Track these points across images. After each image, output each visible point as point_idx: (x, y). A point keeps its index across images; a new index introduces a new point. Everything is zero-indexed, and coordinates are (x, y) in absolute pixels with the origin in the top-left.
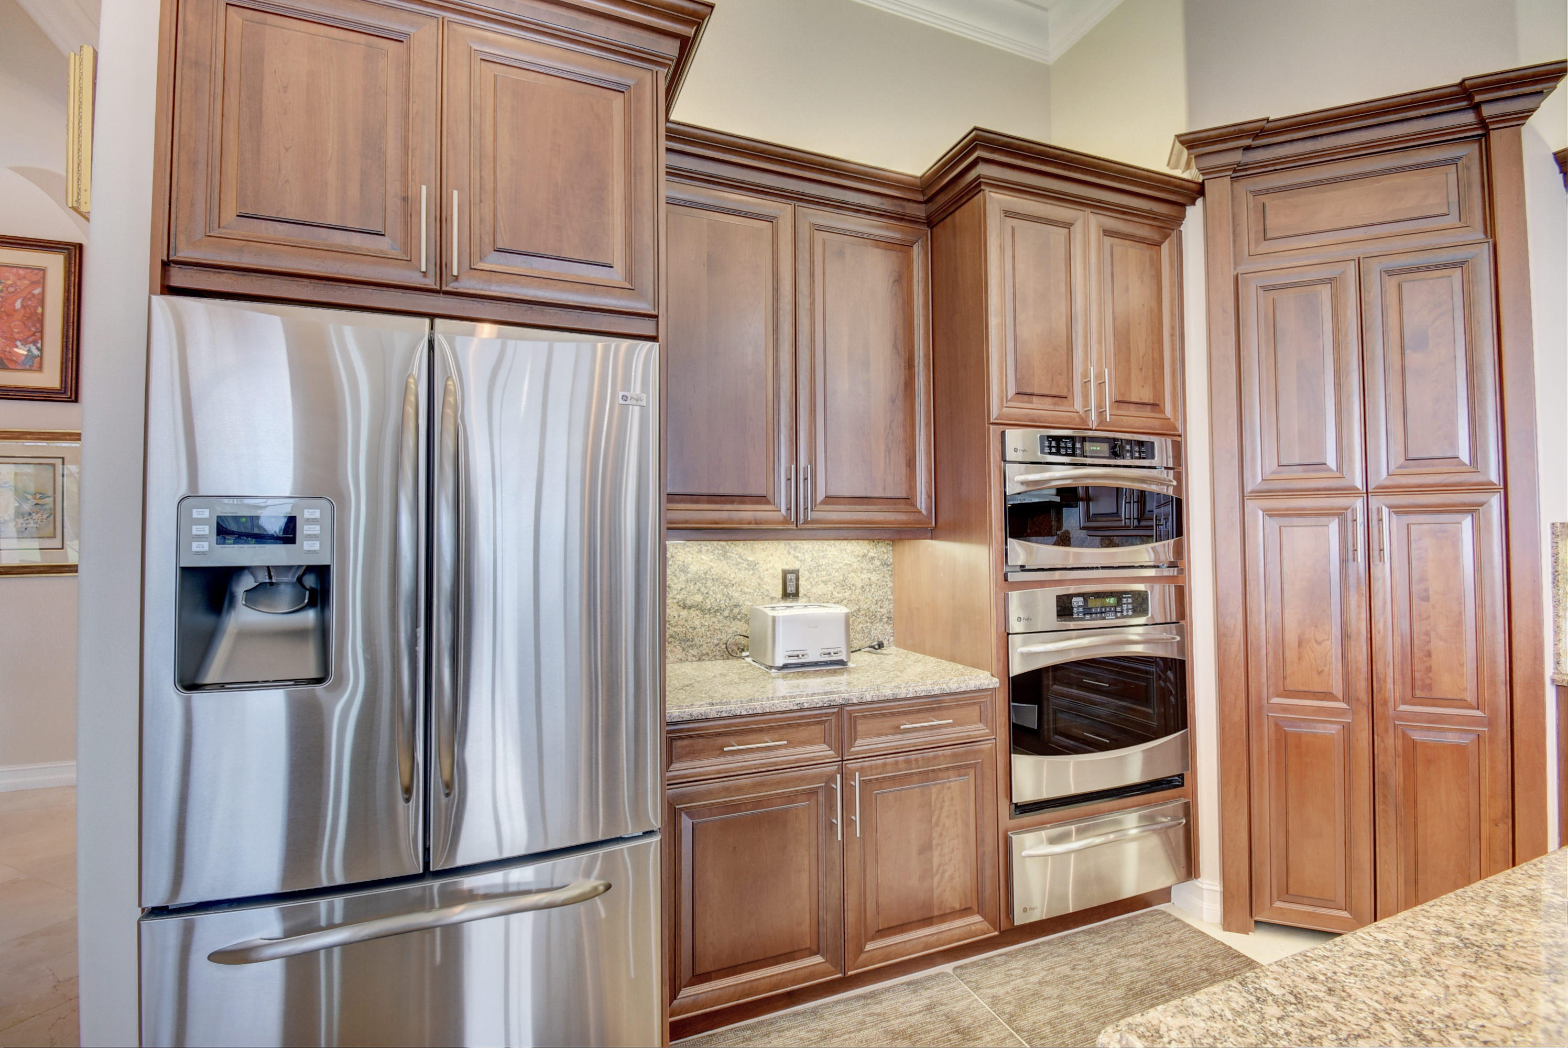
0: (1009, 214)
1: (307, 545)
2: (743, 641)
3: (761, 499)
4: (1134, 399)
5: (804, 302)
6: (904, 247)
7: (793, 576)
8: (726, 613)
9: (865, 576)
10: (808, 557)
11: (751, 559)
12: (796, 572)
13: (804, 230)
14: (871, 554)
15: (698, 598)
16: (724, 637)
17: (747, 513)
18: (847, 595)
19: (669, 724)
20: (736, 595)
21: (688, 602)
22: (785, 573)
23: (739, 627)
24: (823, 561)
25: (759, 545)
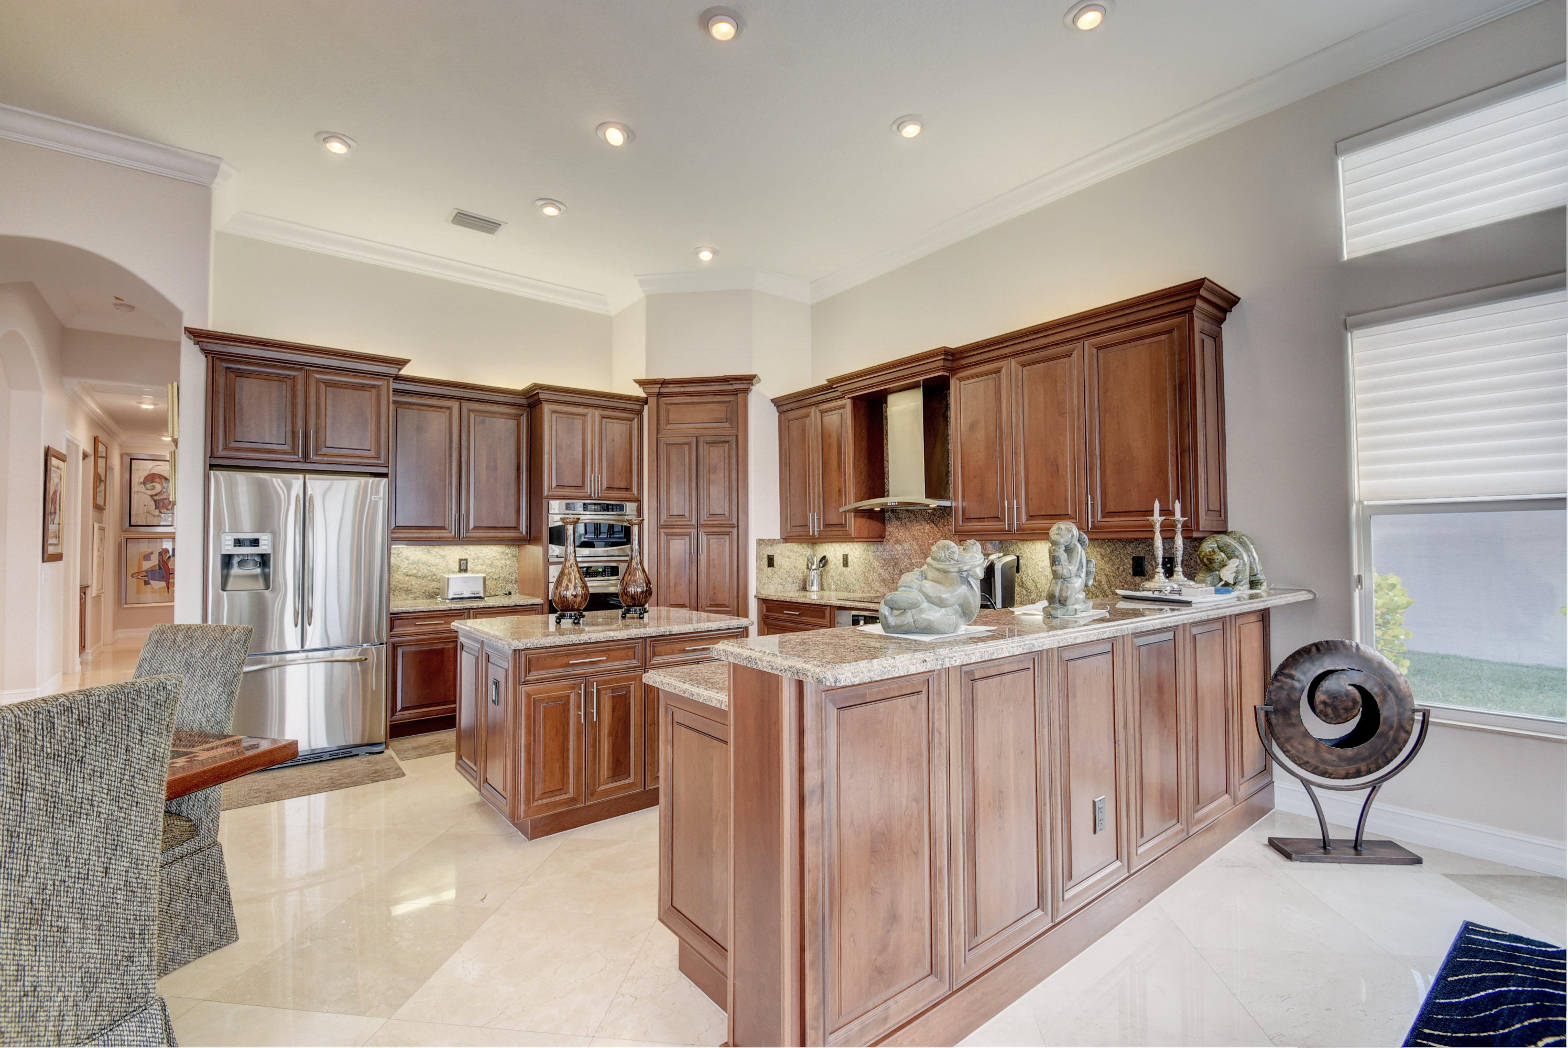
0: (554, 412)
1: (263, 547)
2: (437, 590)
3: (442, 528)
4: (616, 486)
5: (464, 444)
6: (517, 417)
7: (465, 562)
8: (429, 578)
9: (503, 562)
10: (473, 553)
11: (442, 554)
12: (466, 560)
13: (465, 411)
14: (507, 551)
15: (415, 571)
16: (428, 589)
17: (435, 534)
18: (493, 570)
19: (391, 614)
20: (434, 570)
21: (409, 573)
22: (460, 560)
23: (435, 584)
24: (480, 555)
25: (447, 548)
